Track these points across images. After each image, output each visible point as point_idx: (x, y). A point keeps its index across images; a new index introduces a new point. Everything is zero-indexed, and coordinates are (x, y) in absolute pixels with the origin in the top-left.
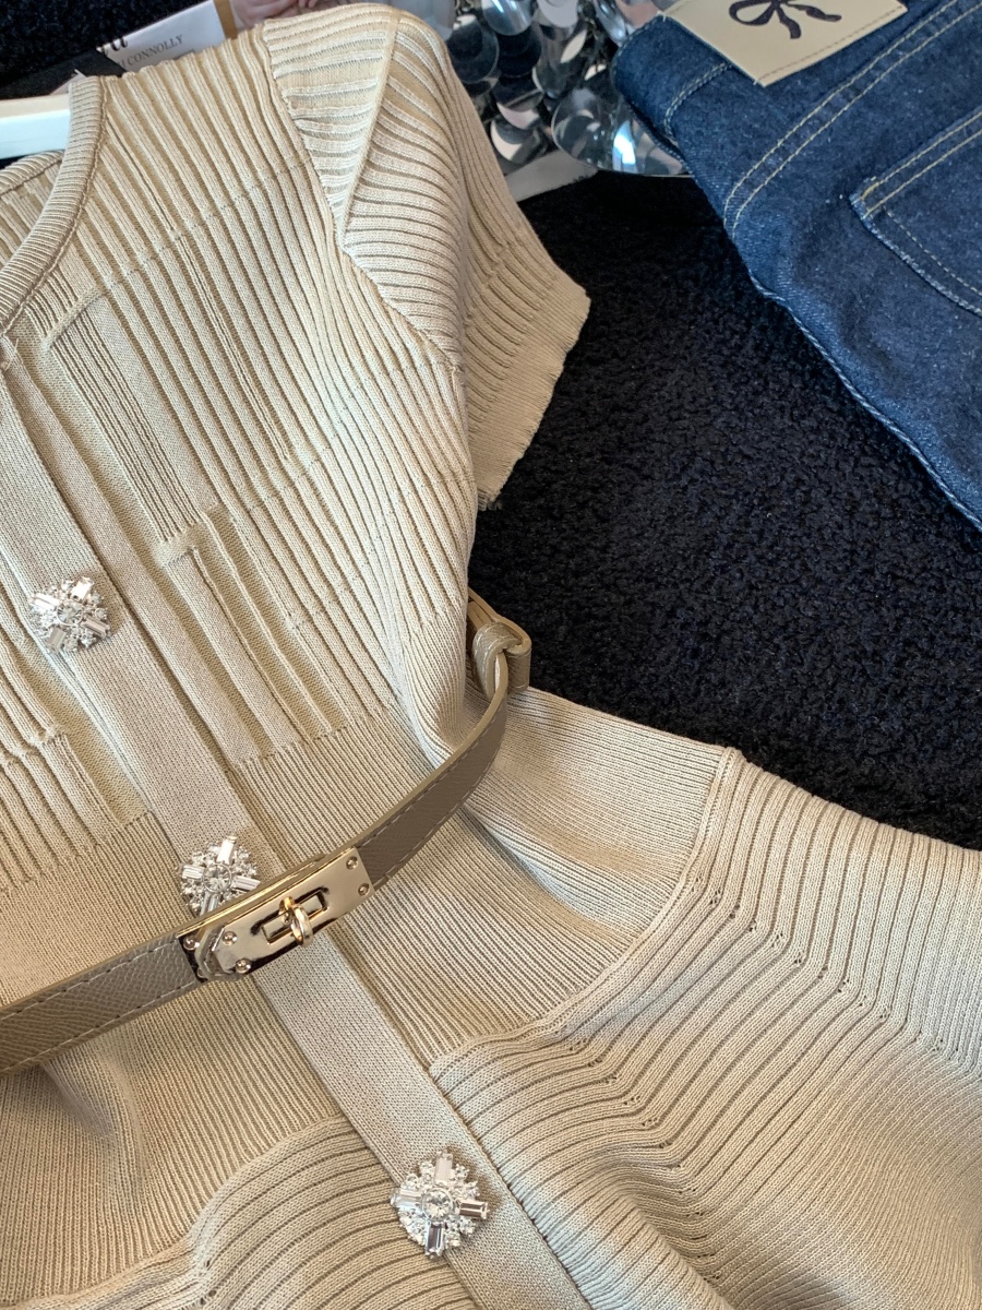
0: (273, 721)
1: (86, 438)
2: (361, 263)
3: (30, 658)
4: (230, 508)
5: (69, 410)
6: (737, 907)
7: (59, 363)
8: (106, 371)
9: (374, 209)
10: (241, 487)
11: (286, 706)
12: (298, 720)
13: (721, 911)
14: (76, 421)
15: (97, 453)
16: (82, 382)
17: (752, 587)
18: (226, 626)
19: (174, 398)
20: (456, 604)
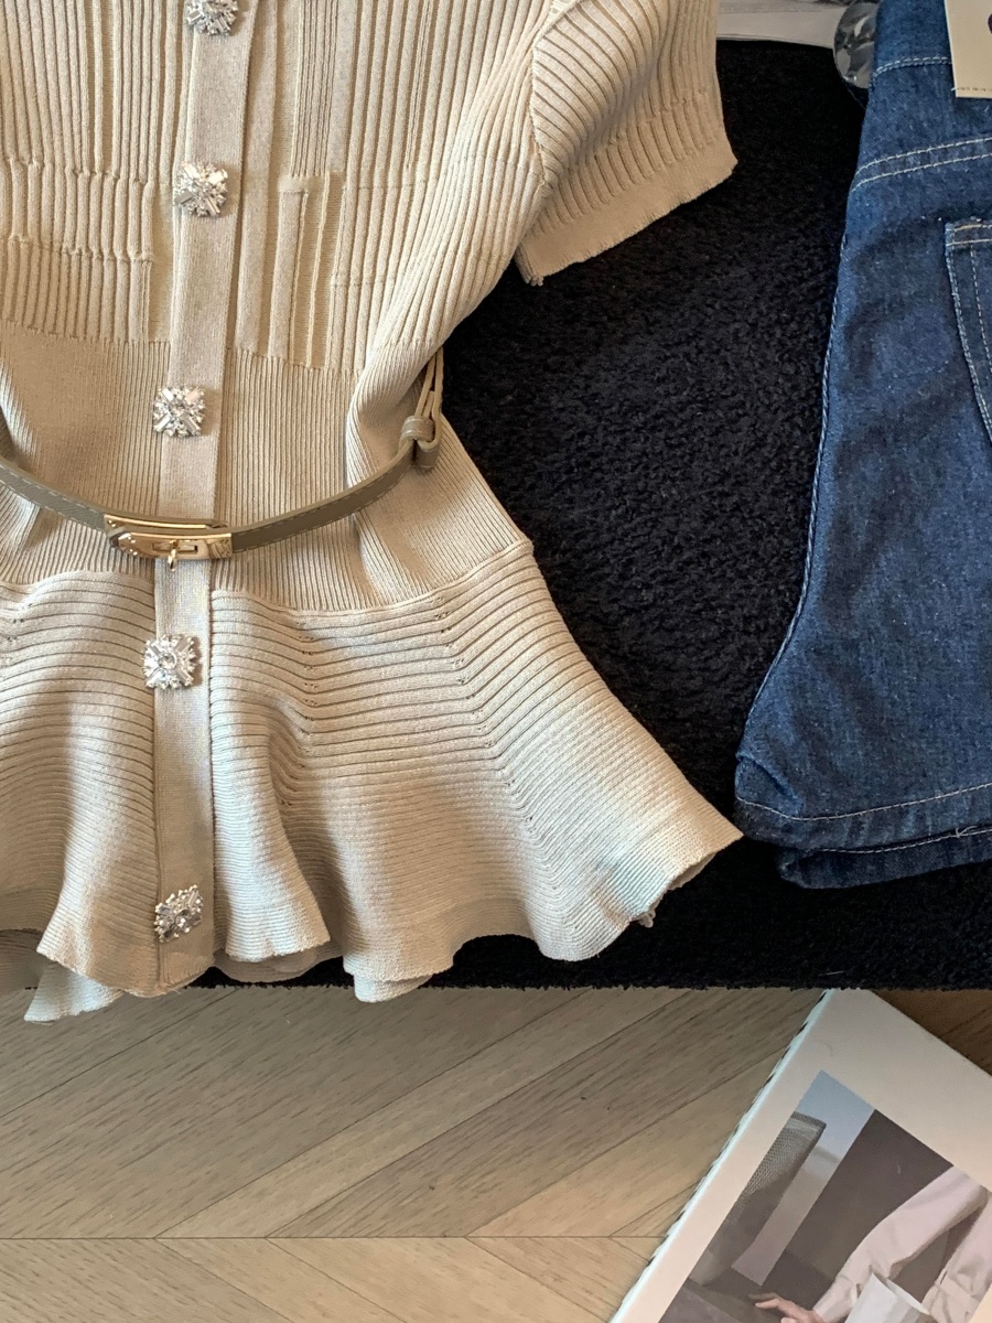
0: (278, 337)
1: (287, 77)
2: (535, 69)
3: (164, 198)
4: (348, 178)
5: (287, 48)
6: (449, 628)
7: (300, 14)
8: (327, 37)
9: (572, 33)
10: (364, 171)
11: (292, 333)
12: (293, 347)
13: (438, 624)
14: (287, 59)
15: (288, 90)
16: (307, 35)
17: (645, 453)
18: (292, 257)
19: (360, 83)
20: (427, 343)
